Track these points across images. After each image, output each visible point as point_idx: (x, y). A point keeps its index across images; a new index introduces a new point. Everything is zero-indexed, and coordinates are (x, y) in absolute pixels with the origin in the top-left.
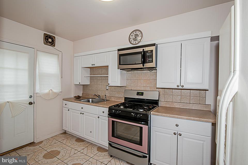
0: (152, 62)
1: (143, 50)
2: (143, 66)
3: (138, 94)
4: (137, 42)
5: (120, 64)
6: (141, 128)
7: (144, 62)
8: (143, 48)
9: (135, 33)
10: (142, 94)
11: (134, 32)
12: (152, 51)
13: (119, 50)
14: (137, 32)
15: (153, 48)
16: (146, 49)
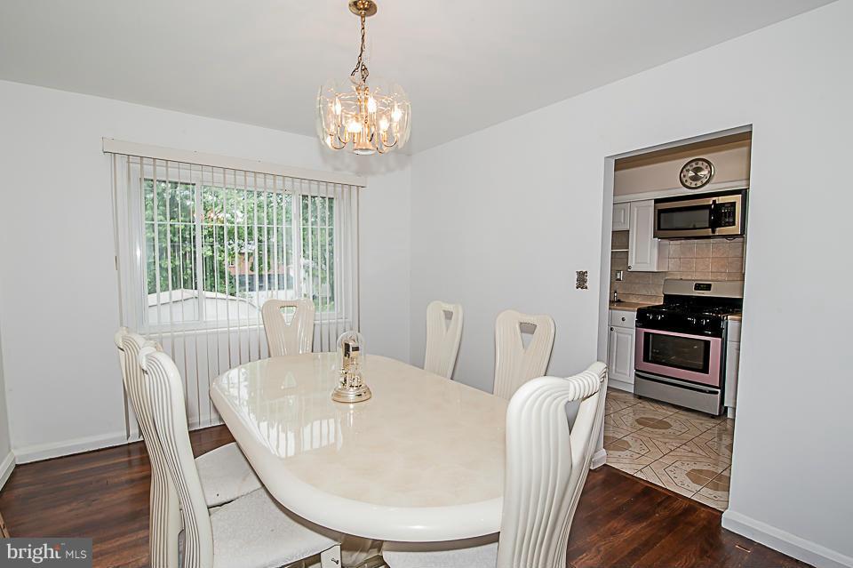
0: (734, 224)
1: (714, 201)
2: (713, 232)
3: (698, 287)
4: (699, 184)
5: (659, 229)
6: (707, 343)
7: (714, 225)
8: (714, 198)
9: (695, 166)
10: (708, 287)
11: (693, 164)
12: (733, 204)
13: (657, 201)
14: (700, 162)
15: (737, 199)
16: (720, 200)
